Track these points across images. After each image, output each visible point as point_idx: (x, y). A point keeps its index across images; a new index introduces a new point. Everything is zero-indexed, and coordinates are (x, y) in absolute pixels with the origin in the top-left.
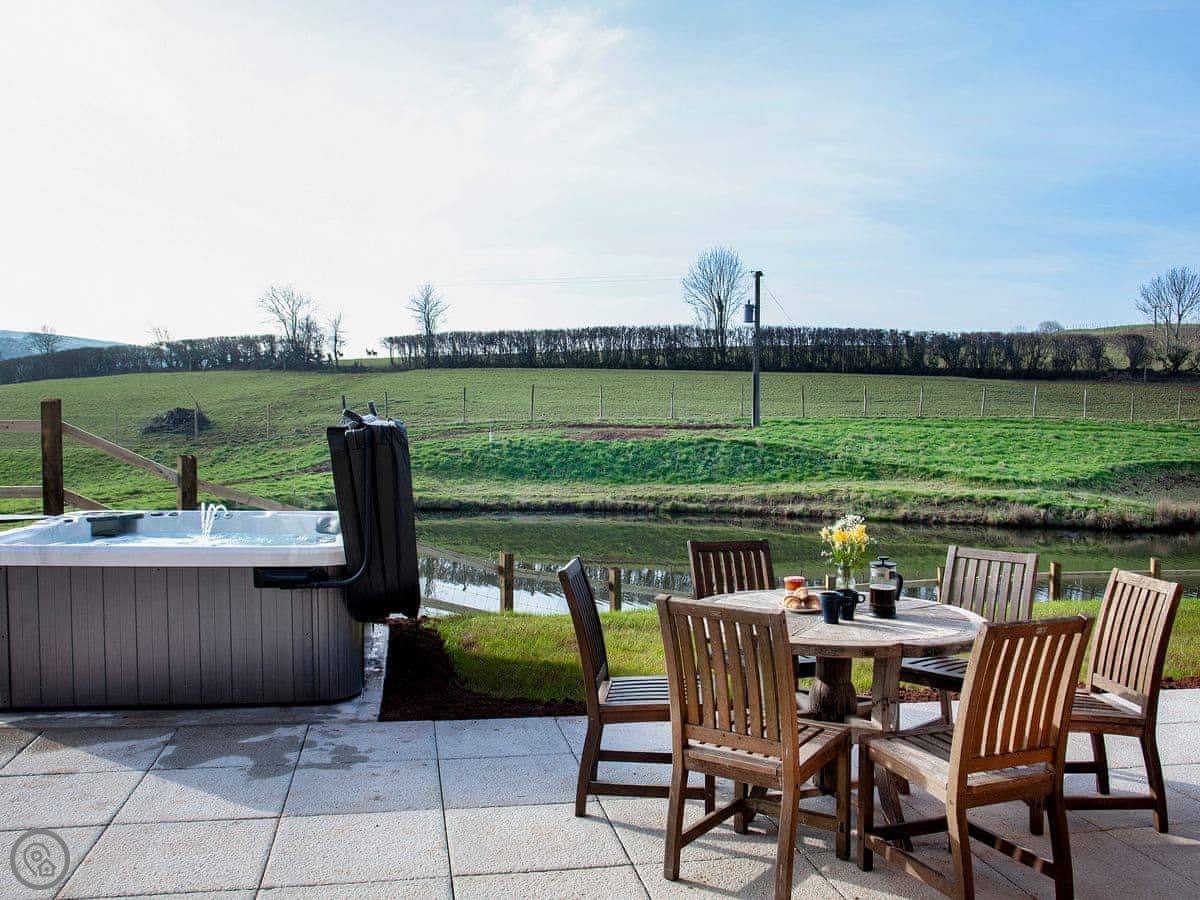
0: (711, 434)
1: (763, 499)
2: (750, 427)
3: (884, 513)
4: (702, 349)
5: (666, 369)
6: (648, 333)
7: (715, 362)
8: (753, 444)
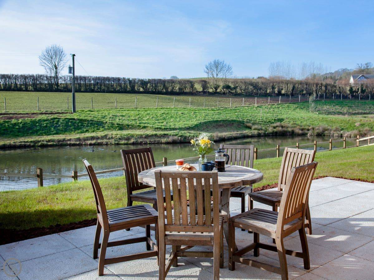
0: (56, 116)
1: (79, 139)
2: (72, 113)
3: (126, 142)
4: (49, 84)
5: (33, 91)
6: (25, 77)
7: (54, 89)
8: (74, 119)
